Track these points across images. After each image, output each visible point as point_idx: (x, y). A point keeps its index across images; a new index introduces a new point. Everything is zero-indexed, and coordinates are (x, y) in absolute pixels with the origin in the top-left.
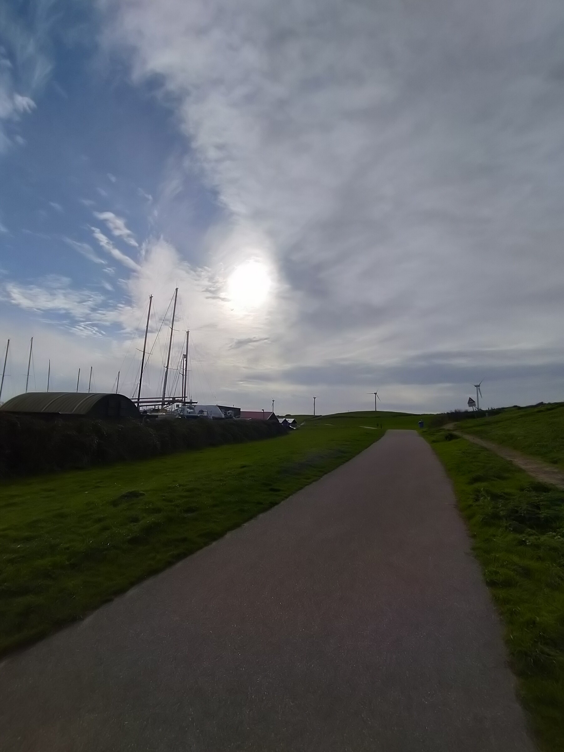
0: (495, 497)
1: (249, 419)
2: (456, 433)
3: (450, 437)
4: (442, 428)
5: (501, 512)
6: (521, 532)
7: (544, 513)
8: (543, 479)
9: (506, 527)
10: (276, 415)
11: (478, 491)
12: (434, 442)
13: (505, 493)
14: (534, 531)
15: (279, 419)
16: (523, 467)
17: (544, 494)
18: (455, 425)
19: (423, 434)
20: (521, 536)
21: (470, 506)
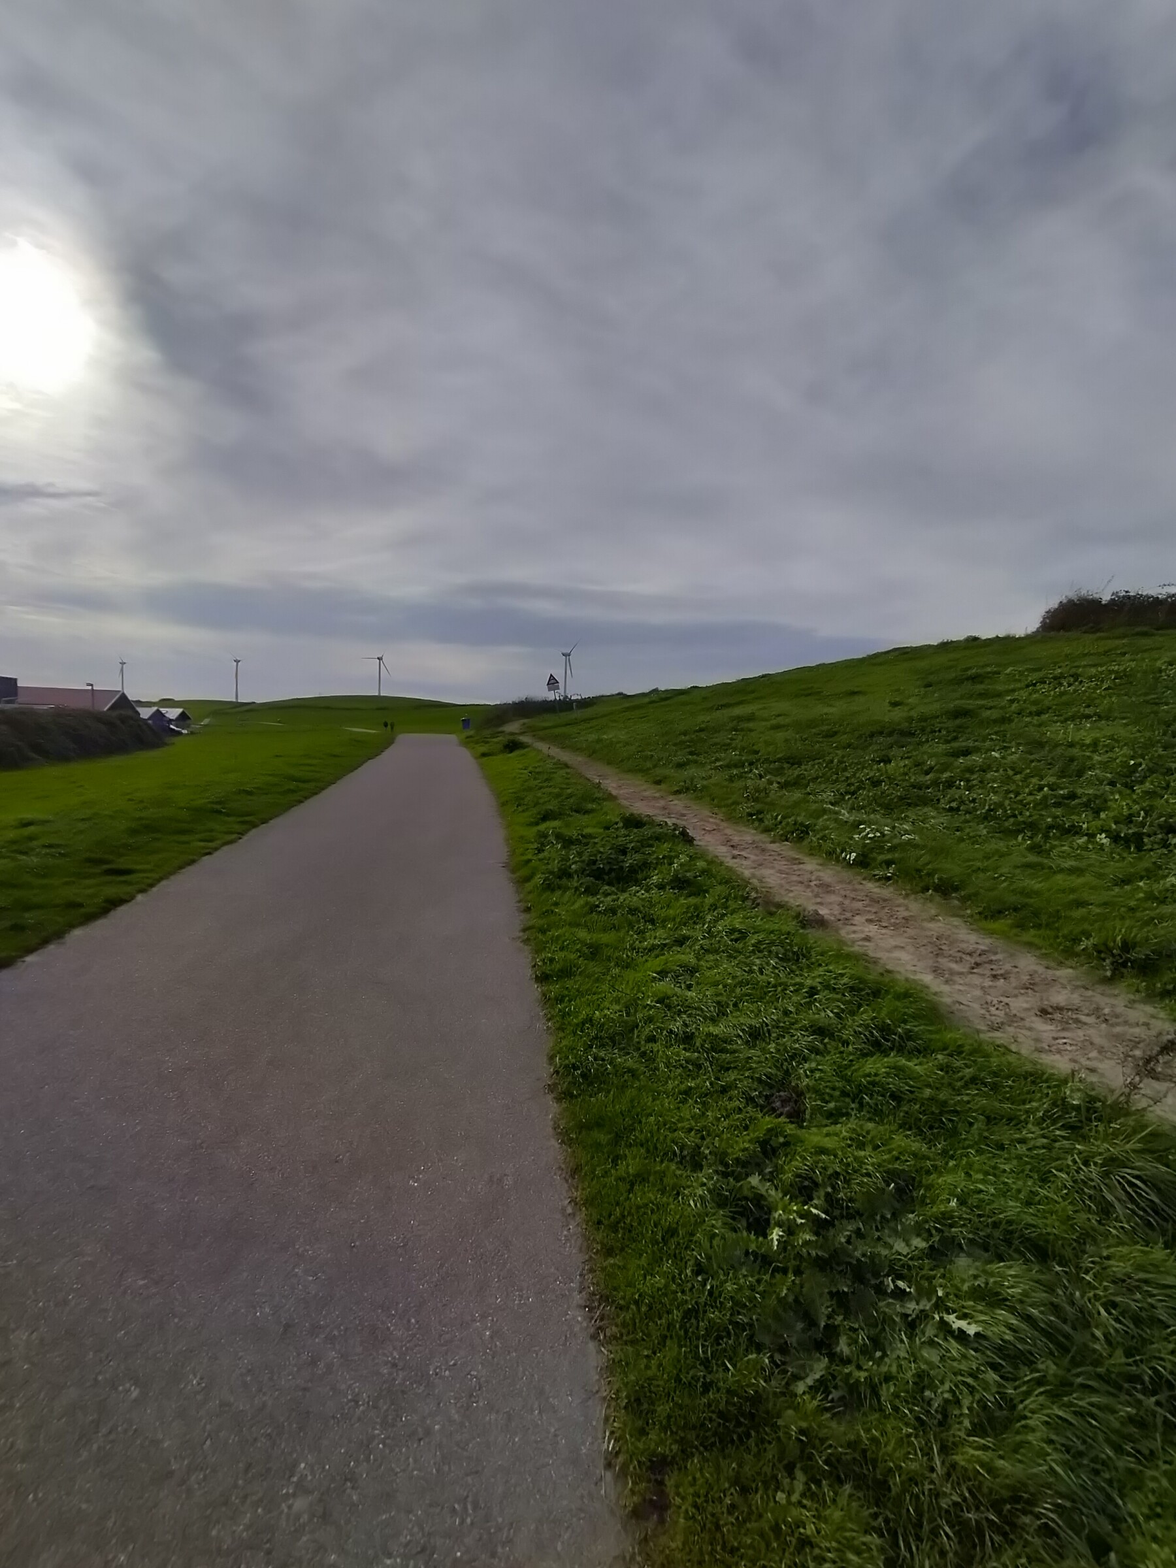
0: (568, 843)
1: (45, 707)
2: (524, 739)
3: (513, 746)
4: (501, 729)
5: (573, 866)
6: (594, 894)
7: (629, 861)
8: (641, 809)
9: (577, 889)
10: (130, 698)
11: (545, 836)
12: (484, 755)
13: (583, 836)
14: (613, 889)
15: (139, 709)
16: (614, 792)
17: (635, 830)
18: (524, 724)
19: (467, 742)
20: (595, 899)
21: (529, 861)
